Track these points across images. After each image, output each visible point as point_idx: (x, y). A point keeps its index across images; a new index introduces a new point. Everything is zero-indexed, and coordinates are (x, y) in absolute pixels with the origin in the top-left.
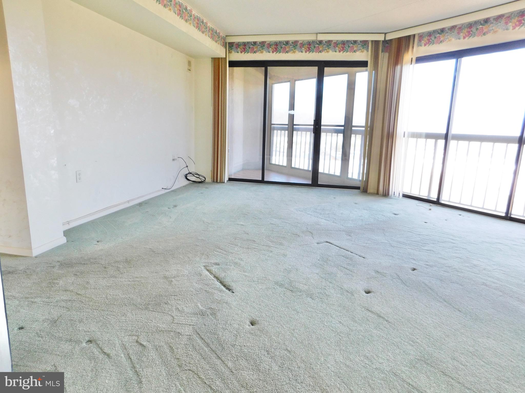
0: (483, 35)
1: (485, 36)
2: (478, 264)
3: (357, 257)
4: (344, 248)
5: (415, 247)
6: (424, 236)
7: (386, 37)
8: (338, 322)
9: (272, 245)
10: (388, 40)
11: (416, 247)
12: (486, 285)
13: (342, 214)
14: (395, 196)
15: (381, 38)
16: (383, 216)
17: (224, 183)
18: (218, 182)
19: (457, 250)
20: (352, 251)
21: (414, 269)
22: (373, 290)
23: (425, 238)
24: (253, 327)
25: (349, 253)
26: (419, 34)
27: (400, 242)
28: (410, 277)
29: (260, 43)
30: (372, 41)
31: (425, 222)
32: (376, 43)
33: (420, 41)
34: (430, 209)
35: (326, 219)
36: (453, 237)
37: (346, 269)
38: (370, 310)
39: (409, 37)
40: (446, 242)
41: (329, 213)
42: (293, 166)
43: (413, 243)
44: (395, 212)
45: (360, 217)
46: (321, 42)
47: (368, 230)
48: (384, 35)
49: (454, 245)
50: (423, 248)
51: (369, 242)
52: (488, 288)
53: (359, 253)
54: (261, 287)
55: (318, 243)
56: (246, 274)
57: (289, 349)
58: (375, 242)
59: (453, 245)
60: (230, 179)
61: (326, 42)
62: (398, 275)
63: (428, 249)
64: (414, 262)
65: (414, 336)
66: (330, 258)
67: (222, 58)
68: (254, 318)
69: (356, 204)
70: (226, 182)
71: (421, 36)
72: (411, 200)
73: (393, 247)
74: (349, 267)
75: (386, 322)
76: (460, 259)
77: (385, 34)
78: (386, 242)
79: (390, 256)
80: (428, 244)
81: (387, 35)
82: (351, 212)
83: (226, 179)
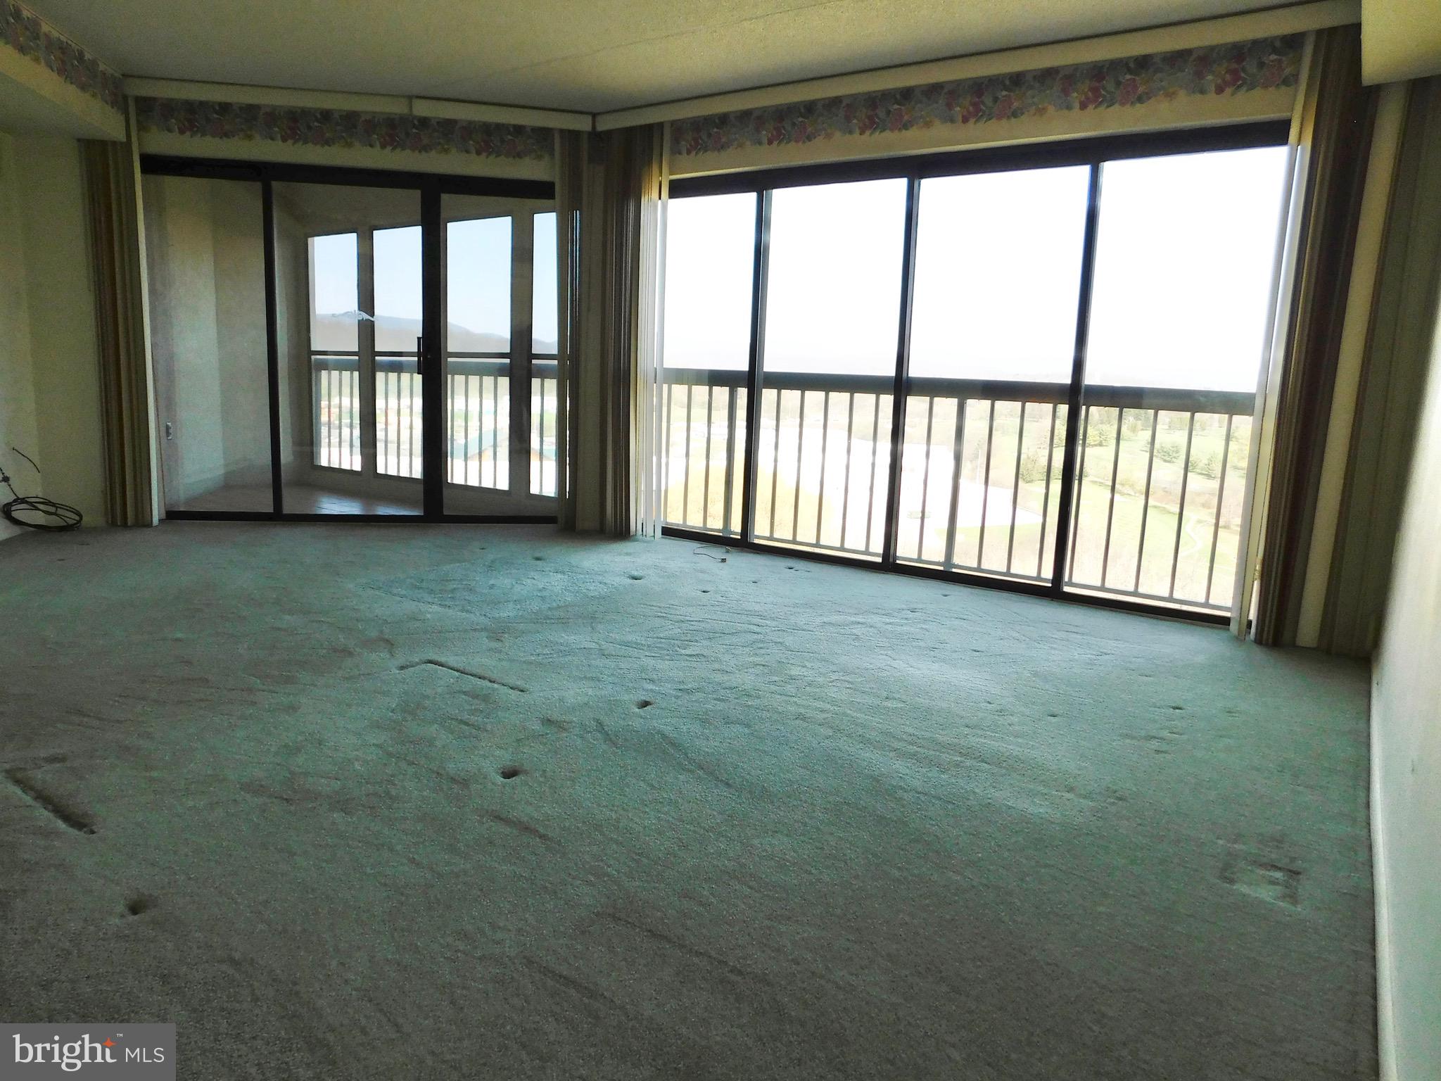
0: (806, 140)
1: (812, 142)
2: (800, 675)
3: (506, 690)
4: (475, 671)
5: (661, 652)
6: (692, 623)
7: (597, 124)
8: (405, 861)
9: (261, 687)
10: (601, 132)
11: (665, 652)
12: (804, 719)
13: (492, 587)
14: (644, 534)
15: (584, 124)
16: (600, 585)
17: (150, 525)
18: (129, 524)
19: (761, 648)
20: (494, 676)
21: (645, 704)
22: (527, 766)
23: (691, 628)
24: (136, 917)
25: (487, 683)
26: (673, 123)
27: (627, 644)
28: (630, 723)
29: (241, 108)
30: (562, 131)
31: (704, 592)
32: (572, 136)
33: (676, 140)
34: (724, 560)
35: (444, 603)
36: (761, 619)
37: (467, 724)
38: (503, 816)
39: (650, 127)
40: (740, 632)
41: (455, 589)
42: (381, 470)
43: (660, 642)
44: (635, 574)
45: (540, 591)
46: (424, 122)
47: (553, 621)
48: (590, 118)
49: (759, 637)
50: (683, 652)
51: (546, 651)
52: (805, 725)
53: (512, 680)
54: (191, 803)
55: (402, 668)
56: (155, 774)
57: (237, 956)
58: (562, 648)
59: (756, 636)
60: (173, 516)
61: (438, 123)
62: (600, 723)
63: (693, 653)
64: (651, 686)
65: (602, 860)
66: (427, 703)
67: (114, 143)
68: (146, 893)
69: (538, 562)
70: (155, 520)
71: (679, 128)
72: (685, 543)
73: (607, 656)
74: (473, 719)
75: (538, 840)
76: (761, 668)
77: (594, 116)
78: (593, 645)
79: (592, 679)
80: (697, 641)
81: (599, 118)
82: (519, 580)
83: (156, 514)
